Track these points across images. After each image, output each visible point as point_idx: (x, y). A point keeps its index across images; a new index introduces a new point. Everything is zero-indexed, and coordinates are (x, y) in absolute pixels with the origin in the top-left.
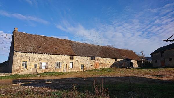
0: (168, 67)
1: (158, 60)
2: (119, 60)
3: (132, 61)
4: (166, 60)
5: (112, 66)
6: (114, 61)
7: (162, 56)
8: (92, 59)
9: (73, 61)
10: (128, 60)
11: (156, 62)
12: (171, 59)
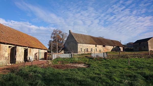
0: (143, 51)
1: (137, 47)
2: (114, 47)
3: (120, 48)
4: (142, 47)
5: (111, 51)
6: (112, 47)
7: (139, 45)
8: (103, 47)
9: (96, 48)
10: (119, 47)
11: (136, 48)
12: (145, 47)
